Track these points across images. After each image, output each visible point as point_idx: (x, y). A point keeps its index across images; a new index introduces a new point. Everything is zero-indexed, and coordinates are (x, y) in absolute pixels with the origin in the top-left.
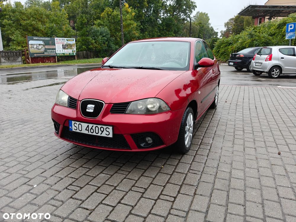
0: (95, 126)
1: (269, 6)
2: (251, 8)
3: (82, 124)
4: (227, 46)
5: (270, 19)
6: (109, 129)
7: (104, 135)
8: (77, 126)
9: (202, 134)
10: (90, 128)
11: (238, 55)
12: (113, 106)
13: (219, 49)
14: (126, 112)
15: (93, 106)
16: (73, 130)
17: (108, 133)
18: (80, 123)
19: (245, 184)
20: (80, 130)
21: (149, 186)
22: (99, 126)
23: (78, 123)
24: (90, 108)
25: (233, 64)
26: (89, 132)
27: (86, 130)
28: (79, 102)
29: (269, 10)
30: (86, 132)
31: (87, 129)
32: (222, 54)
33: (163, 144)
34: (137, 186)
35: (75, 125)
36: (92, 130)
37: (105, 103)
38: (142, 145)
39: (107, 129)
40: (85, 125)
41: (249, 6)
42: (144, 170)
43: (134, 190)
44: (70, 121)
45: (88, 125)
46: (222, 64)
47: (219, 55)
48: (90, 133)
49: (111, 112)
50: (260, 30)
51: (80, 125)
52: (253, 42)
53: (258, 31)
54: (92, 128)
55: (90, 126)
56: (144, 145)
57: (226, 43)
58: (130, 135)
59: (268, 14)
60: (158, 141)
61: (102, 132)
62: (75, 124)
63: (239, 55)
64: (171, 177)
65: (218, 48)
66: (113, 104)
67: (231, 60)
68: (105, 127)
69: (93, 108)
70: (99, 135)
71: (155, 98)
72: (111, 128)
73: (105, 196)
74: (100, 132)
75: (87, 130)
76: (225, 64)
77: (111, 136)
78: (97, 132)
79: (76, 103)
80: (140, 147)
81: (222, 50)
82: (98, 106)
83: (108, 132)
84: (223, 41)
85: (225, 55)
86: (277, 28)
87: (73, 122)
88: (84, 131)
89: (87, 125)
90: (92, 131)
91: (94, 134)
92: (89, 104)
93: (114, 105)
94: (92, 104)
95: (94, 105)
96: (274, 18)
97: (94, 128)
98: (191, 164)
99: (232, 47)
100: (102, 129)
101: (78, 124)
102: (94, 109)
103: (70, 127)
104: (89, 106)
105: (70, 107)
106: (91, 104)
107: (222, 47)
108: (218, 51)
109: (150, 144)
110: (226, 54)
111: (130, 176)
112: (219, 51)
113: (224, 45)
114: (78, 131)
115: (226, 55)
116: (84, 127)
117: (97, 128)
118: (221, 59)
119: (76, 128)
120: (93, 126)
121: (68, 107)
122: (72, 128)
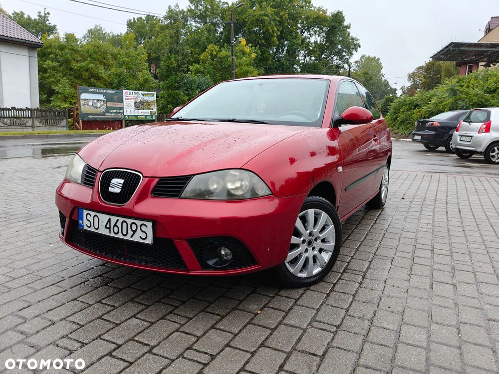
0: (121, 219)
1: (485, 44)
2: (453, 47)
3: (100, 216)
4: (410, 109)
5: (487, 66)
6: (146, 227)
7: (136, 238)
8: (91, 219)
9: (351, 252)
10: (113, 224)
11: (429, 123)
12: (158, 183)
13: (396, 115)
14: (183, 195)
15: (122, 181)
16: (85, 228)
17: (144, 236)
18: (96, 214)
19: (427, 359)
20: (96, 227)
21: (222, 350)
22: (129, 221)
23: (93, 214)
24: (115, 186)
25: (420, 139)
26: (110, 232)
27: (106, 227)
28: (100, 173)
29: (488, 51)
30: (106, 232)
31: (108, 226)
32: (402, 122)
33: (254, 263)
34: (197, 348)
36: (116, 229)
37: (143, 177)
38: (211, 263)
39: (143, 228)
40: (104, 218)
41: (451, 44)
42: (219, 317)
43: (188, 357)
44: (81, 211)
45: (110, 219)
46: (402, 139)
47: (397, 124)
48: (112, 235)
49: (154, 194)
50: (469, 83)
52: (457, 103)
53: (466, 85)
54: (115, 225)
55: (114, 219)
56: (216, 263)
57: (409, 104)
58: (186, 240)
59: (485, 57)
60: (243, 255)
61: (134, 232)
62: (89, 216)
63: (431, 123)
64: (271, 334)
65: (396, 113)
66: (157, 180)
68: (139, 223)
69: (121, 185)
70: (128, 238)
71: (241, 169)
72: (149, 224)
73: (126, 364)
74: (130, 233)
75: (108, 228)
76: (408, 140)
77: (149, 241)
78: (125, 233)
79: (94, 175)
80: (207, 267)
81: (402, 117)
82: (131, 180)
83: (144, 234)
84: (405, 101)
85: (407, 124)
87: (85, 212)
88: (103, 231)
89: (107, 217)
91: (120, 236)
92: (115, 178)
93: (160, 180)
94: (120, 178)
95: (123, 179)
96: (494, 65)
97: (119, 224)
98: (318, 310)
99: (419, 112)
100: (134, 227)
101: (93, 216)
102: (123, 187)
103: (80, 222)
104: (115, 181)
105: (85, 183)
106: (118, 178)
107: (402, 110)
108: (394, 117)
109: (226, 261)
110: (409, 123)
111: (188, 328)
112: (396, 118)
113: (406, 108)
114: (92, 229)
115: (409, 125)
116: (102, 222)
117: (125, 224)
118: (400, 131)
119: (89, 224)
120: (118, 220)
121: (81, 184)
122: (83, 223)
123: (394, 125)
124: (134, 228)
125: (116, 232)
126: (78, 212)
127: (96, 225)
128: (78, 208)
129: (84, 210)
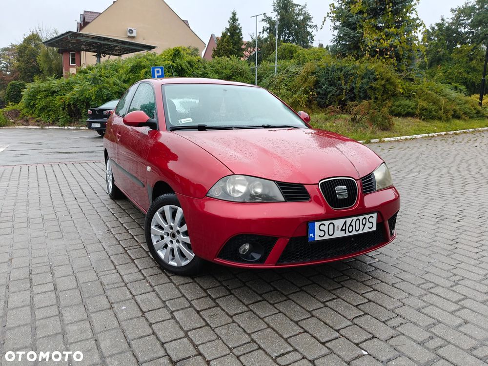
0: (355, 218)
1: (97, 37)
2: (70, 36)
4: (47, 96)
5: (99, 56)
6: (373, 217)
7: (366, 230)
8: (325, 228)
10: (348, 225)
13: (33, 102)
16: (317, 238)
18: (330, 221)
20: (332, 234)
22: (361, 218)
23: (327, 223)
24: (342, 192)
26: (345, 233)
27: (342, 230)
29: (96, 43)
30: (342, 234)
31: (344, 228)
32: (43, 109)
35: (322, 227)
36: (351, 228)
37: (356, 180)
39: (371, 220)
40: (339, 223)
41: (67, 33)
44: (310, 225)
45: (346, 221)
47: (37, 111)
48: (348, 234)
49: (364, 192)
51: (331, 226)
54: (350, 225)
55: (349, 220)
57: (45, 91)
59: (94, 48)
61: (364, 225)
63: (108, 111)
65: (32, 99)
67: (93, 119)
68: (367, 216)
69: (346, 191)
70: (360, 232)
72: (375, 215)
75: (344, 230)
77: (374, 228)
78: (357, 229)
79: (303, 190)
81: (41, 104)
84: (39, 87)
86: (130, 72)
87: (317, 224)
88: (339, 234)
89: (343, 221)
91: (354, 233)
93: (362, 180)
94: (343, 185)
96: (104, 57)
99: (61, 99)
101: (327, 226)
103: (311, 235)
104: (338, 188)
107: (39, 97)
108: (32, 104)
110: (50, 110)
112: (34, 105)
113: (42, 94)
114: (327, 237)
115: (51, 112)
116: (338, 227)
117: (358, 221)
118: (43, 119)
119: (322, 234)
120: (353, 220)
121: (286, 202)
122: (314, 235)
123: (33, 113)
124: (364, 223)
125: (350, 230)
126: (308, 227)
127: (331, 232)
128: (307, 223)
129: (316, 223)
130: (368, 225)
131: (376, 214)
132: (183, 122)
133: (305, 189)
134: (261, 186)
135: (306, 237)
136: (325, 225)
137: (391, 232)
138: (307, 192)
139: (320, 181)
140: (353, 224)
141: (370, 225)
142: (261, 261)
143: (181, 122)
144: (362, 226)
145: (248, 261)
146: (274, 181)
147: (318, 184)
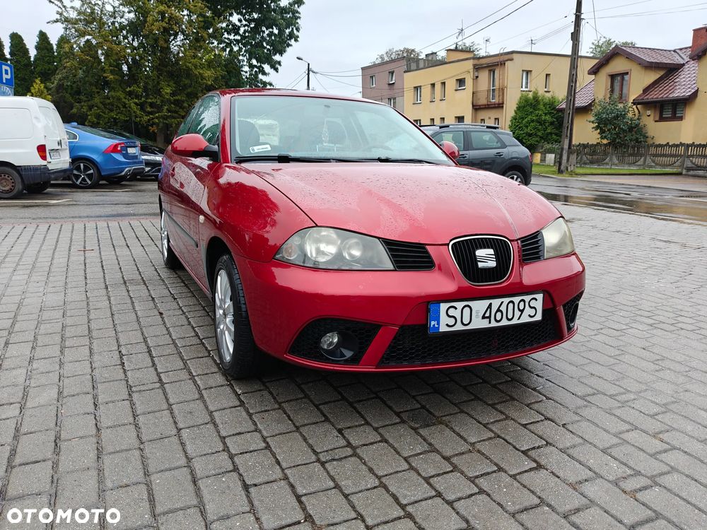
0: (506, 300)
6: (536, 300)
7: (525, 319)
8: (457, 314)
10: (494, 309)
12: (522, 246)
14: (546, 255)
15: (492, 251)
16: (443, 329)
22: (516, 299)
23: (460, 305)
26: (490, 323)
27: (484, 317)
30: (484, 324)
31: (487, 315)
35: (451, 312)
36: (499, 314)
37: (511, 241)
39: (533, 303)
40: (480, 306)
44: (432, 307)
45: (491, 304)
48: (494, 324)
49: (525, 260)
51: (467, 310)
54: (499, 310)
55: (496, 303)
61: (522, 311)
62: (451, 310)
68: (527, 298)
69: (493, 257)
70: (514, 322)
72: (540, 297)
75: (487, 318)
77: (539, 317)
78: (510, 317)
82: (500, 247)
87: (444, 307)
88: (479, 324)
89: (486, 302)
90: (498, 318)
91: (505, 322)
93: (522, 242)
94: (489, 248)
101: (459, 309)
103: (433, 323)
104: (480, 253)
114: (459, 327)
116: (477, 312)
117: (511, 305)
119: (451, 322)
120: (502, 302)
121: (395, 270)
122: (438, 324)
124: (521, 308)
126: (428, 310)
127: (466, 321)
128: (428, 303)
129: (442, 304)
130: (528, 311)
131: (542, 295)
132: (256, 151)
133: (427, 252)
134: (361, 247)
135: (425, 326)
136: (456, 308)
137: (568, 325)
138: (429, 257)
139: (451, 241)
140: (503, 308)
141: (532, 312)
142: (353, 361)
143: (253, 150)
144: (517, 313)
145: (333, 360)
146: (379, 238)
147: (448, 245)
